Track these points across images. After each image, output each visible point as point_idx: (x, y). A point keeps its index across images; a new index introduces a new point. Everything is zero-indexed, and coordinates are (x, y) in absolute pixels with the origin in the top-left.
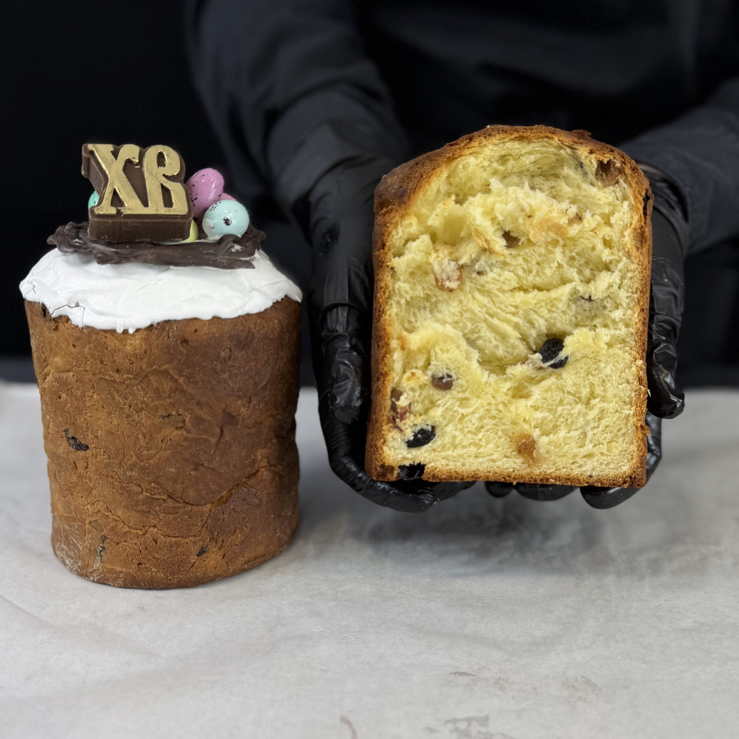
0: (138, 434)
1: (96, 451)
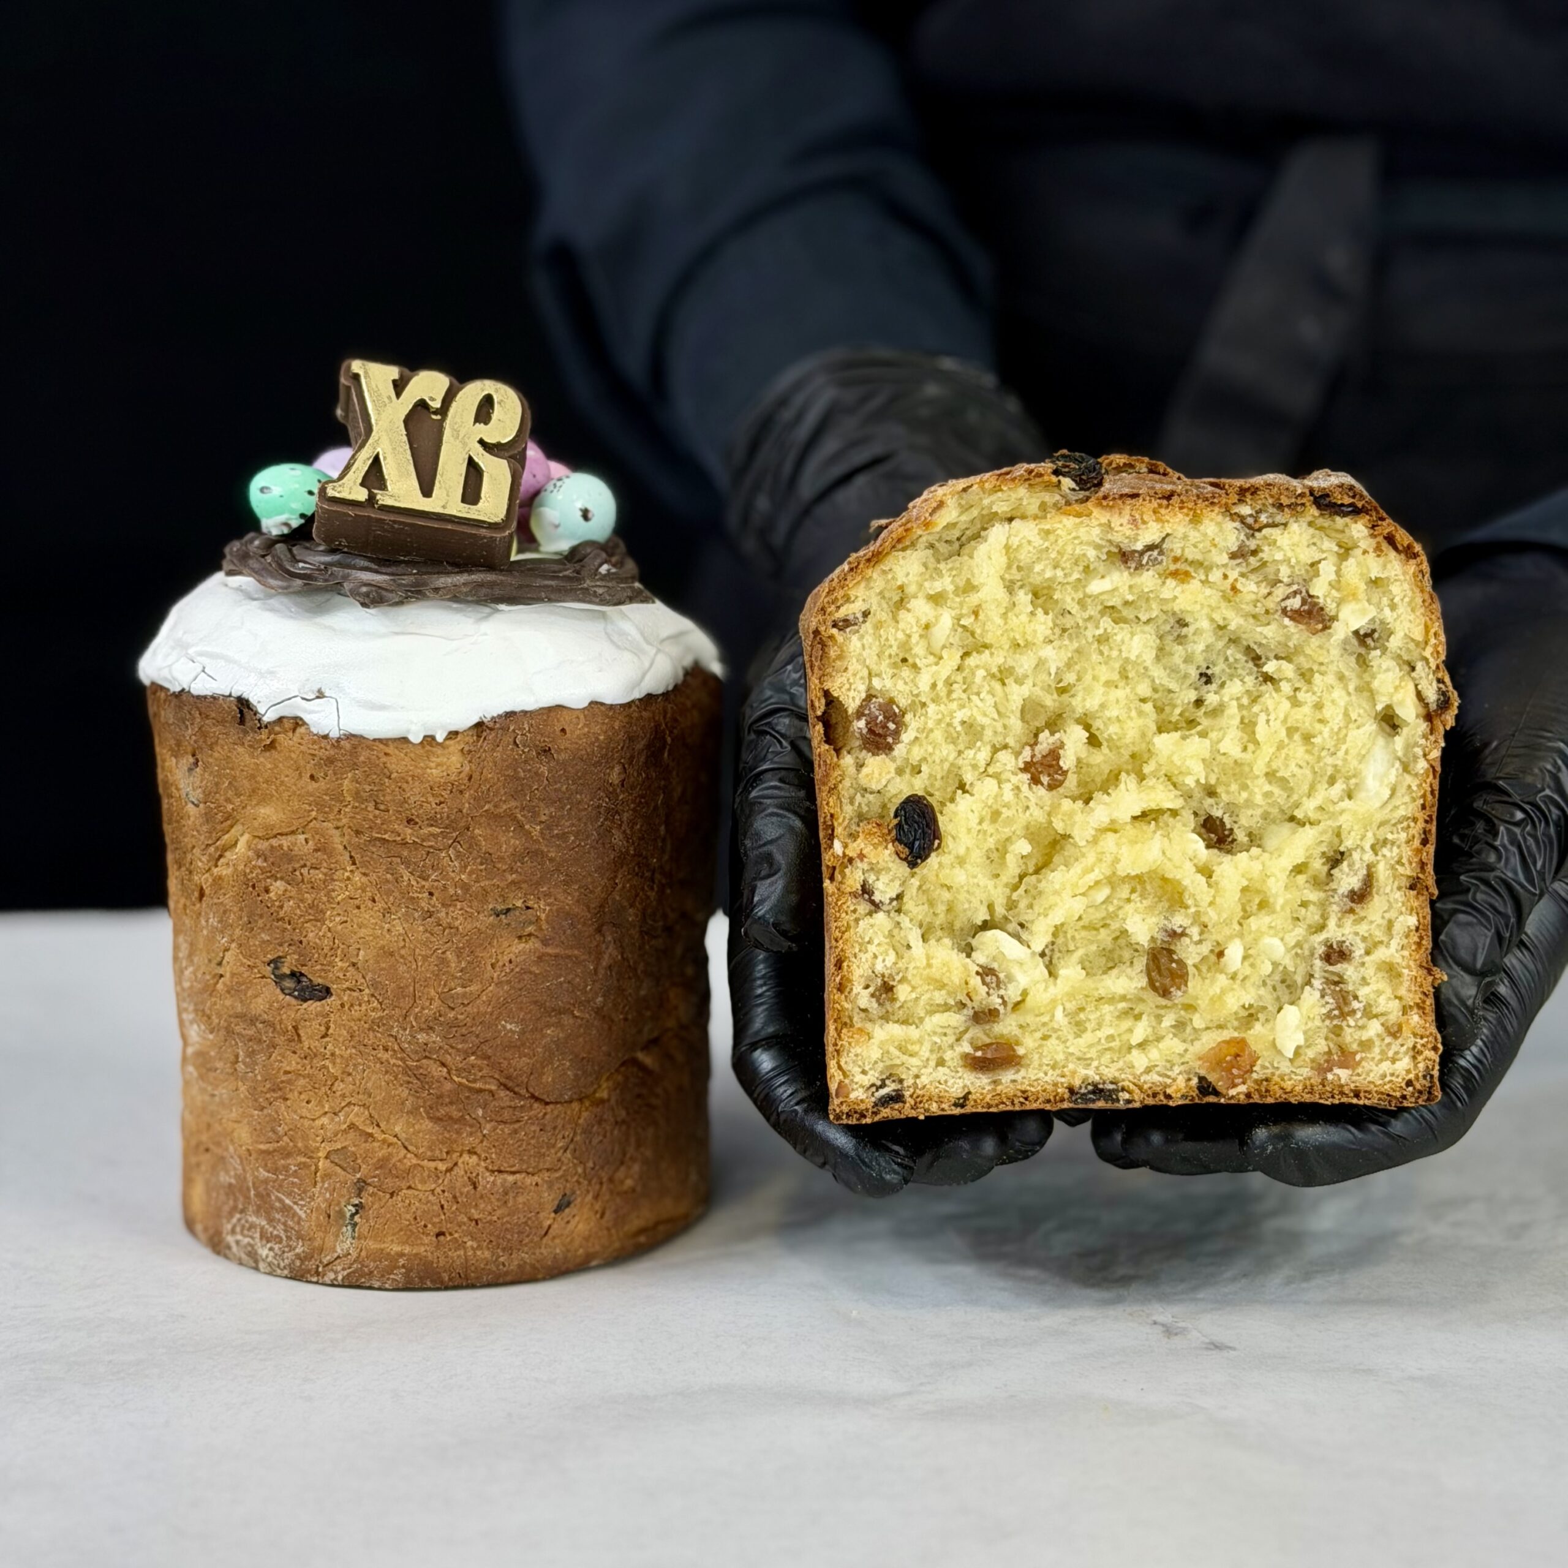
0: (444, 952)
1: (350, 995)
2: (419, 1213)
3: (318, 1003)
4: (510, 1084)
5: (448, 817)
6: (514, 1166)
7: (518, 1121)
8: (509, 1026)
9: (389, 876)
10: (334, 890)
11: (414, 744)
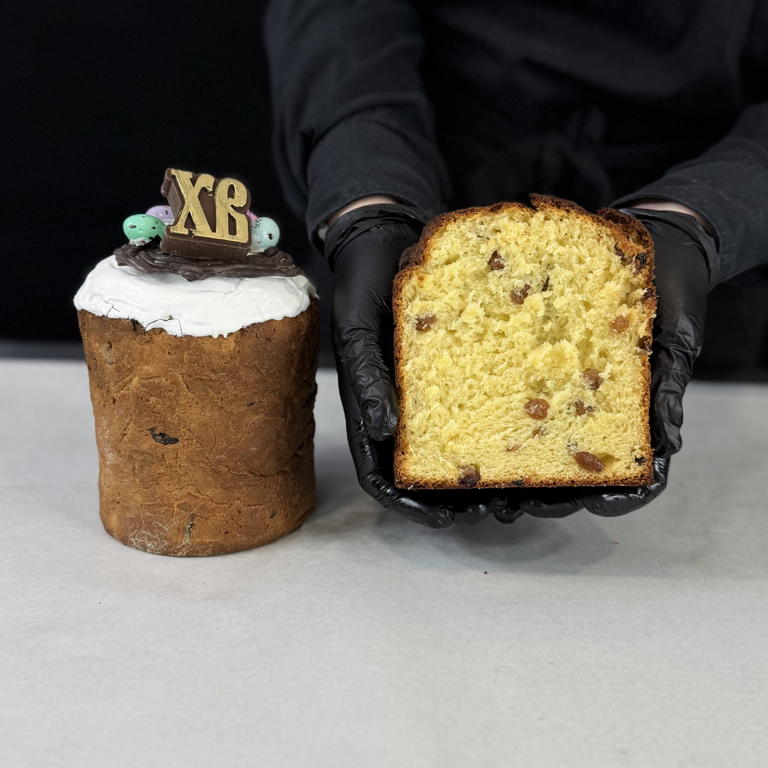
0: (228, 423)
1: (187, 442)
2: (217, 525)
3: (173, 445)
4: (253, 471)
5: (229, 369)
6: (255, 503)
7: (256, 485)
8: (253, 449)
9: (204, 393)
10: (179, 400)
11: (214, 339)
